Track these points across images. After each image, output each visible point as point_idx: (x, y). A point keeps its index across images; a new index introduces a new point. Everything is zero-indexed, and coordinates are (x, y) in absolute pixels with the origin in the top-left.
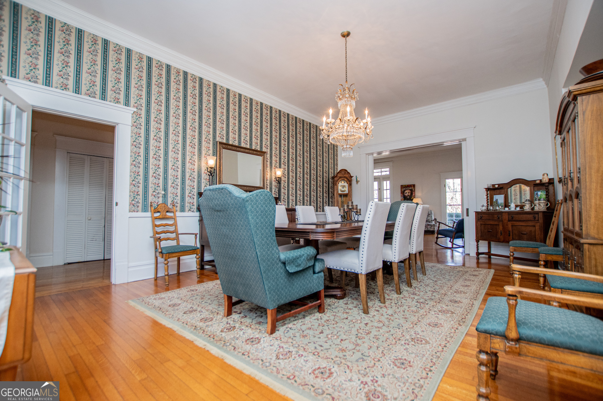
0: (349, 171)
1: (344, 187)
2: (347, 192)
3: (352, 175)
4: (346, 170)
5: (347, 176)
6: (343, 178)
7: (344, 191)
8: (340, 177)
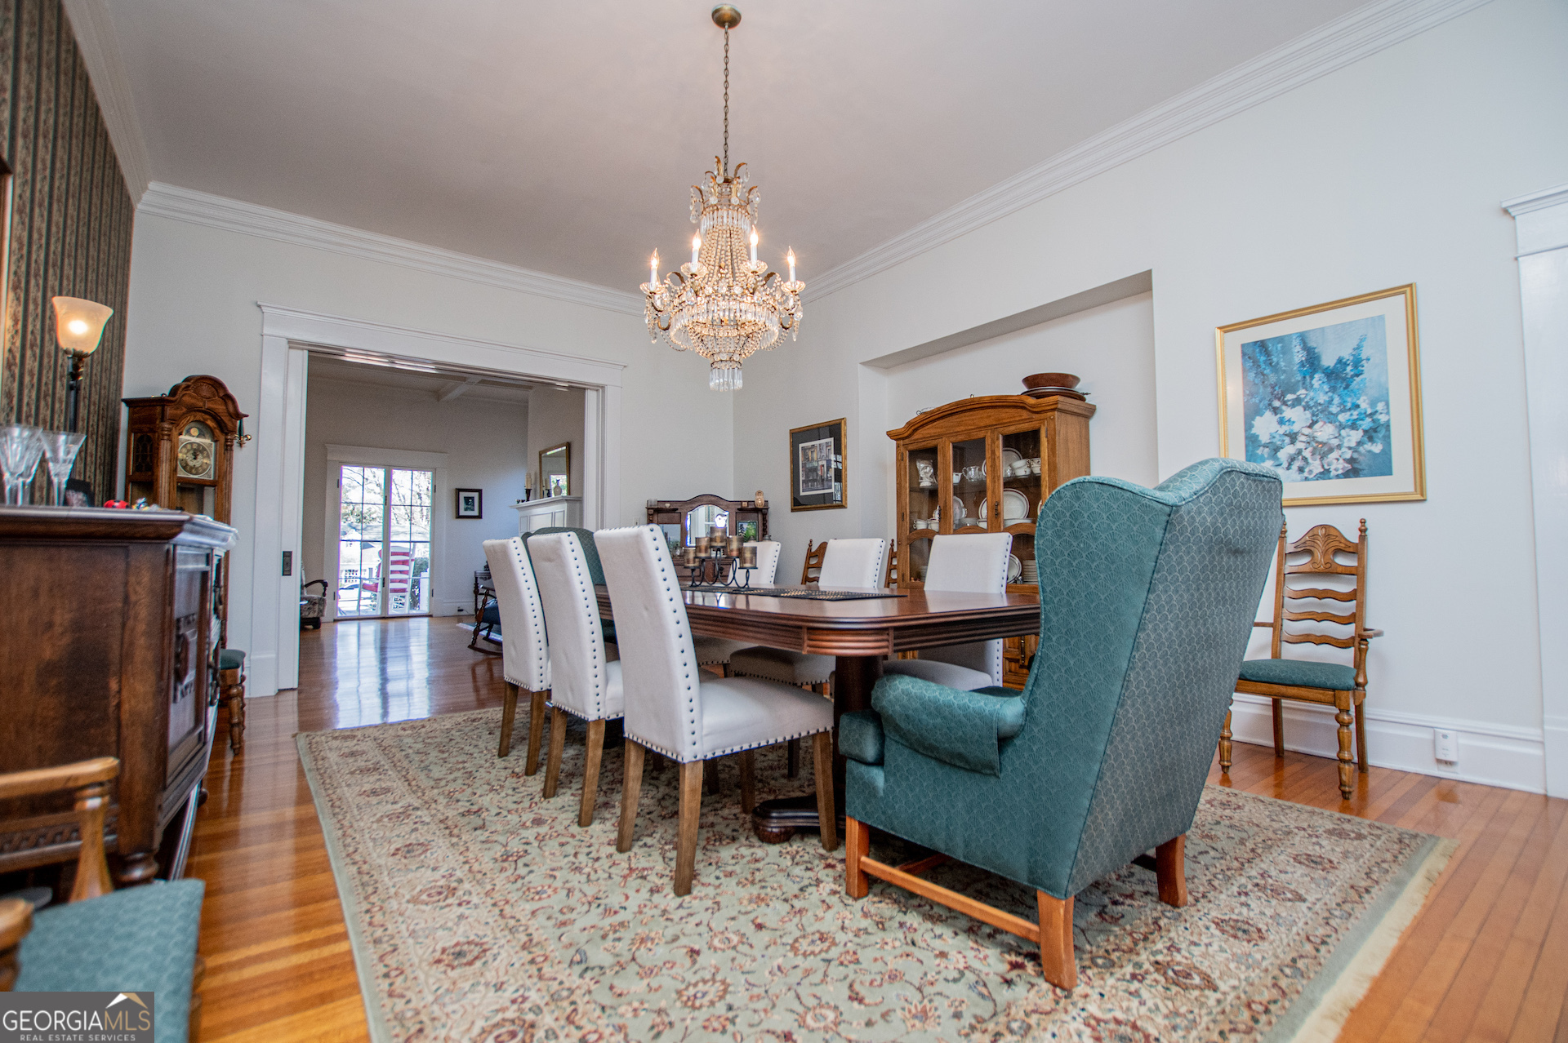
0: (231, 391)
1: (197, 451)
2: (209, 475)
3: (242, 410)
4: (216, 384)
5: (219, 408)
6: (199, 416)
7: (197, 471)
8: (192, 409)
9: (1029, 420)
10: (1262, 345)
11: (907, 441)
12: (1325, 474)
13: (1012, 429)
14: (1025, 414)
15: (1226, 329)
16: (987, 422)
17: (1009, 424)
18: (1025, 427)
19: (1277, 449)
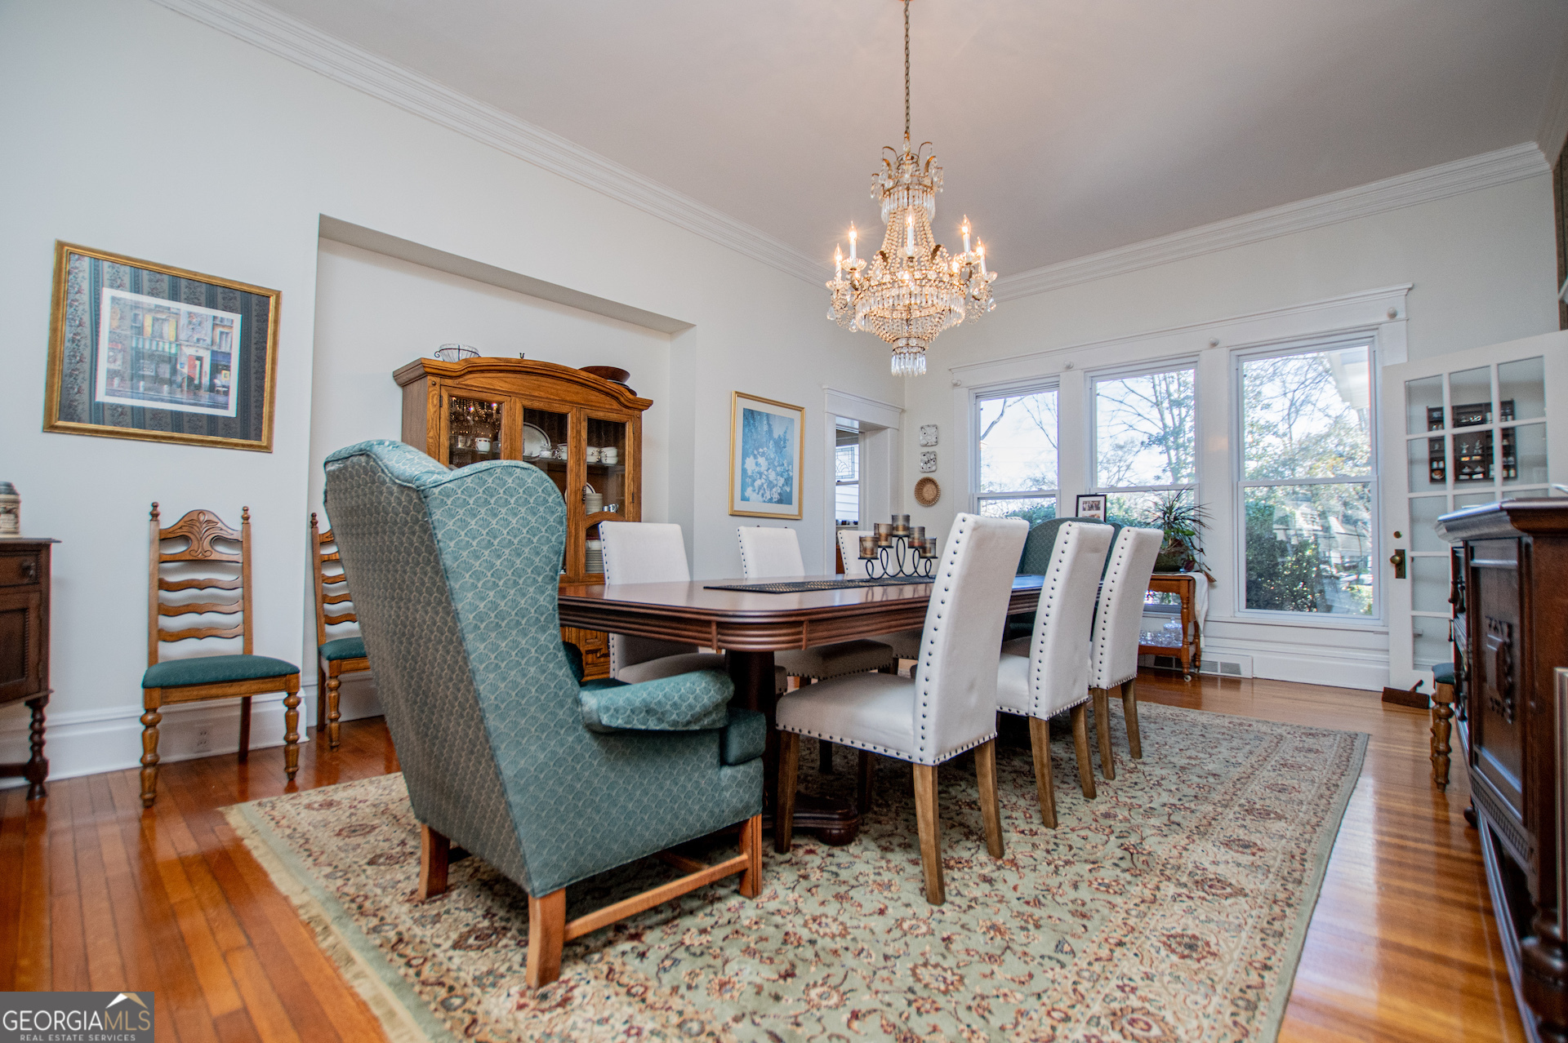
9: (618, 412)
10: (752, 412)
11: (449, 382)
12: (770, 501)
13: (600, 415)
14: (615, 405)
15: (740, 395)
16: (575, 398)
17: (598, 409)
18: (613, 417)
19: (754, 481)
